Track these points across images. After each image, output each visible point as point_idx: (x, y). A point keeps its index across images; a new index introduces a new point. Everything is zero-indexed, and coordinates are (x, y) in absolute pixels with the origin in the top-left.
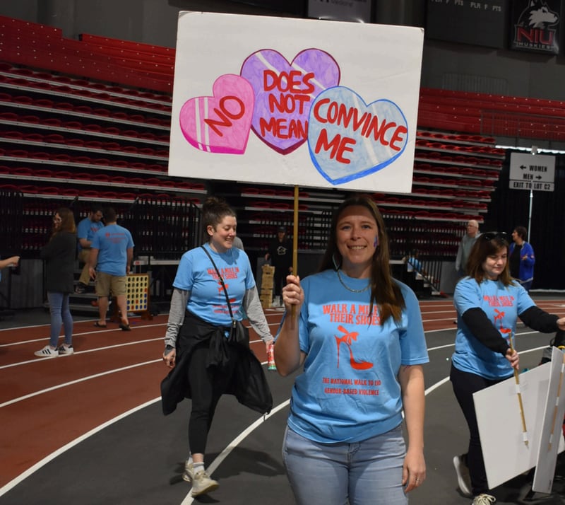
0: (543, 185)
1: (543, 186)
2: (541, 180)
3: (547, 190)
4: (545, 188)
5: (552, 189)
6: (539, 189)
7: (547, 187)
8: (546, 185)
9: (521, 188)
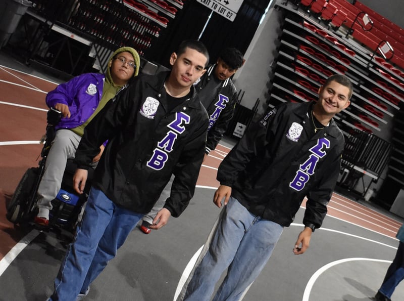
0: (227, 11)
1: (226, 13)
2: (227, 6)
3: (228, 18)
4: (227, 16)
5: (232, 19)
6: (221, 14)
7: (230, 15)
8: (229, 12)
9: (206, 5)
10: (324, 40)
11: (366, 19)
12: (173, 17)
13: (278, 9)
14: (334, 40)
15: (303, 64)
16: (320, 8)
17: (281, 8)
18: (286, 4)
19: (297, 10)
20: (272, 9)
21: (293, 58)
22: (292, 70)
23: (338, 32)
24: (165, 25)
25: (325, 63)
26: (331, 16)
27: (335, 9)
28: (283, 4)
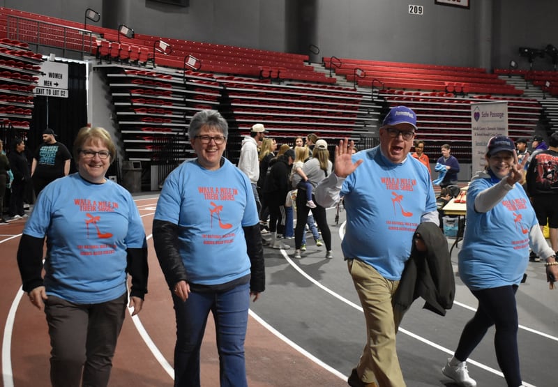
0: (60, 91)
1: (60, 93)
2: (58, 87)
3: (62, 97)
4: (62, 95)
5: (66, 96)
6: (57, 96)
7: (63, 93)
9: (42, 95)
10: (146, 77)
11: (163, 45)
12: (31, 117)
13: (96, 70)
14: (152, 73)
15: (140, 104)
16: (127, 54)
17: (98, 68)
18: (101, 63)
19: (110, 64)
20: (92, 73)
21: (129, 104)
22: (133, 113)
23: (148, 66)
24: (27, 128)
25: (154, 95)
26: (137, 55)
27: (128, 47)
28: (98, 64)
